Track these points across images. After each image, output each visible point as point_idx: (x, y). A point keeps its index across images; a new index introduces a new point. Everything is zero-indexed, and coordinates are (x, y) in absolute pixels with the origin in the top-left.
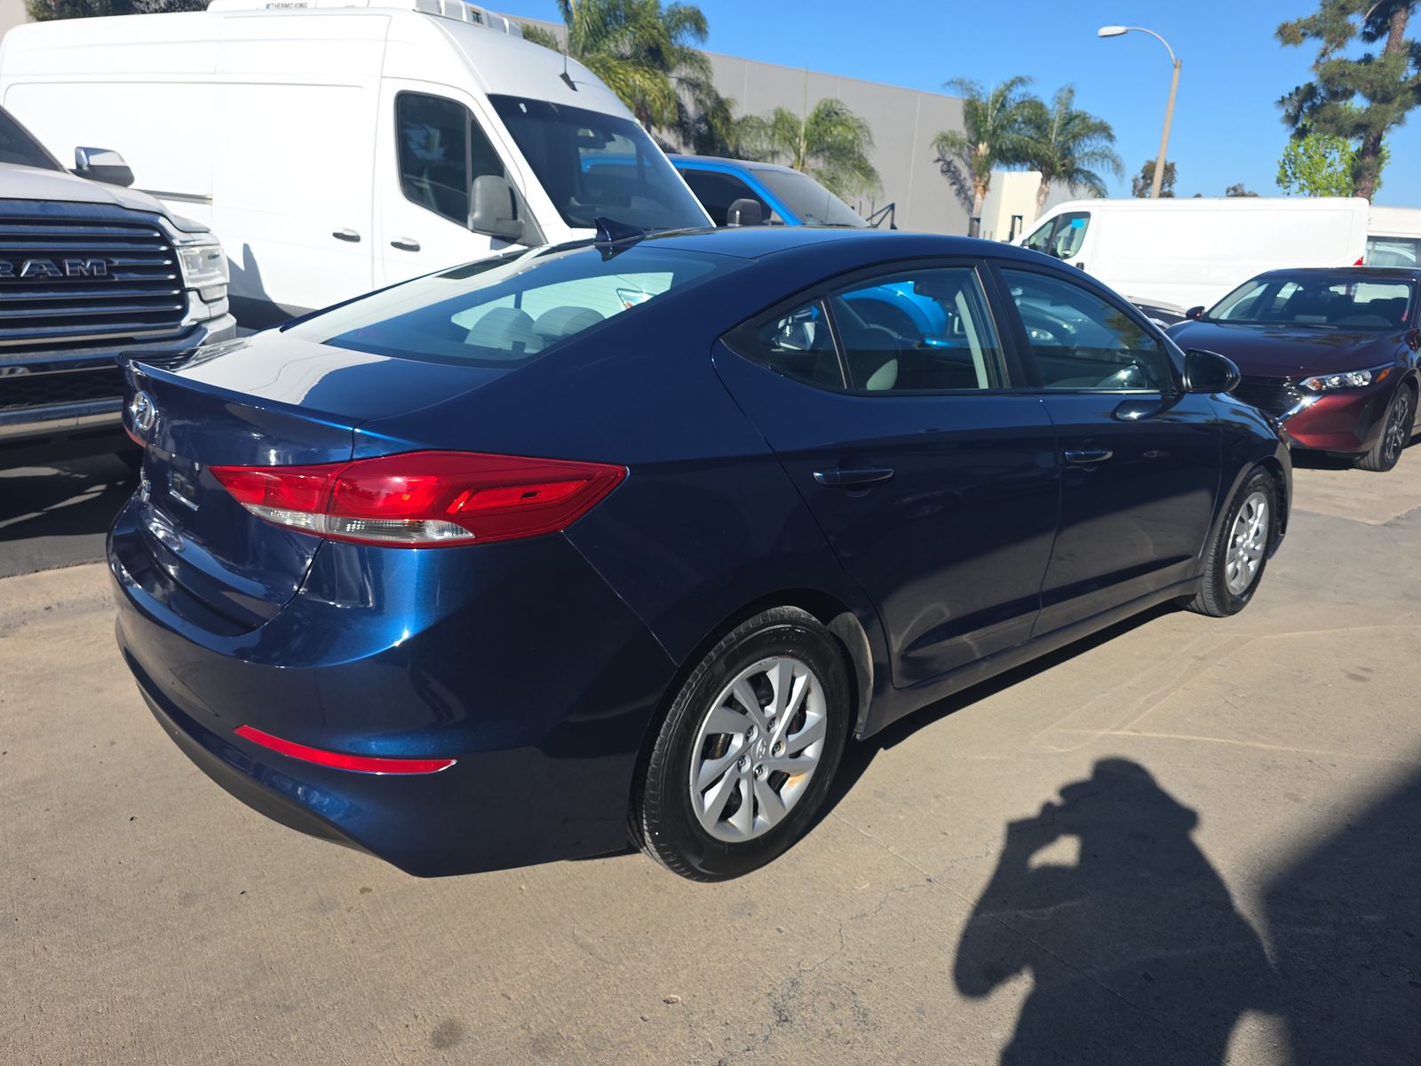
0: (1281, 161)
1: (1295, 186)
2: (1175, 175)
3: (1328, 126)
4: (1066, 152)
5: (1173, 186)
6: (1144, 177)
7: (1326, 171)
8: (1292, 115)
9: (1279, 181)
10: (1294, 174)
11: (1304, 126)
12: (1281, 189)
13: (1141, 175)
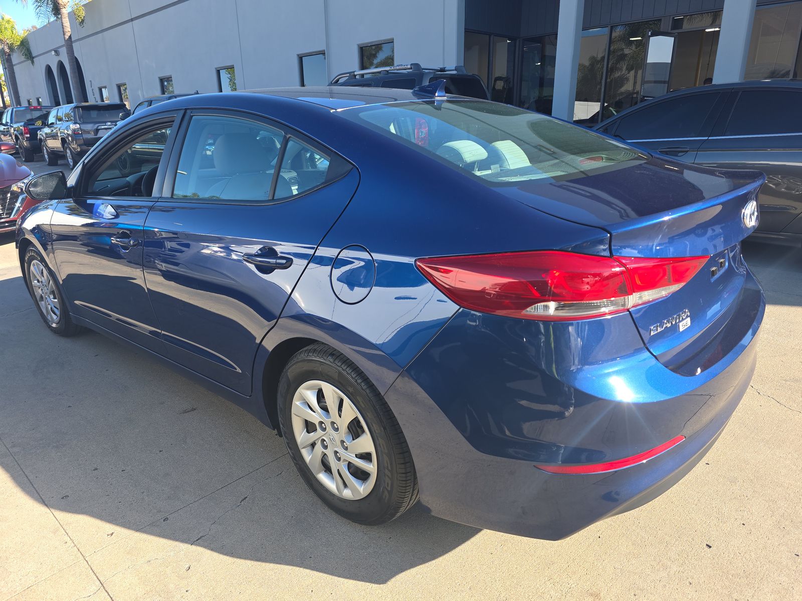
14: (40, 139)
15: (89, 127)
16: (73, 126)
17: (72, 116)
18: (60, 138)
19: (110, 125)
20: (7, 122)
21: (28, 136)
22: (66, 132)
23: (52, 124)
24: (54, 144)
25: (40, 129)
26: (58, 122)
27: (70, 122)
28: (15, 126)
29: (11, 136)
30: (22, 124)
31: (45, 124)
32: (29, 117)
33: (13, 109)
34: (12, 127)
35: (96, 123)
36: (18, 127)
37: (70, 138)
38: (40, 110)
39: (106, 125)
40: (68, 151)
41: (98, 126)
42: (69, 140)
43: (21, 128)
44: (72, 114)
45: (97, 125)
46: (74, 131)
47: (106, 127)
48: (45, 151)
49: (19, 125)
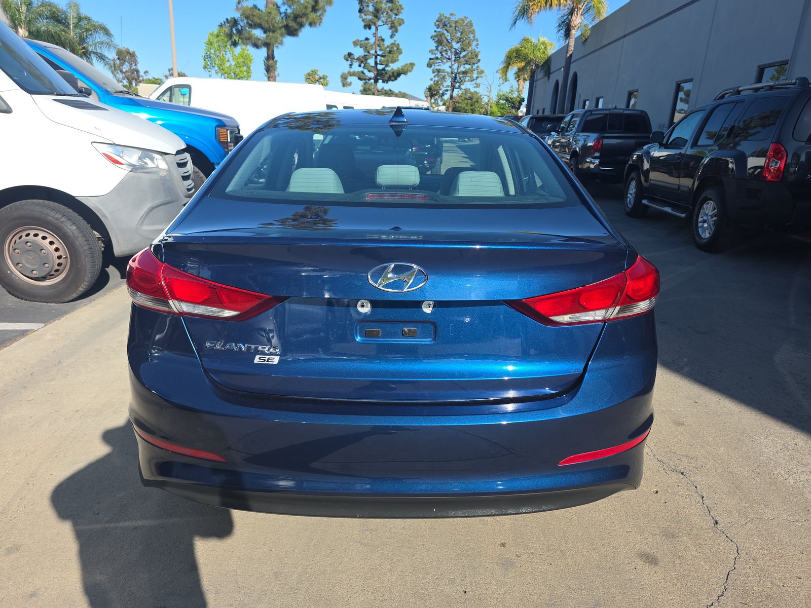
0: (204, 56)
1: (213, 72)
2: (137, 59)
3: (248, 41)
4: (82, 40)
5: (138, 65)
6: (118, 59)
7: (227, 64)
8: (228, 33)
9: (205, 67)
10: (211, 64)
11: (235, 40)
12: (207, 73)
13: (117, 57)
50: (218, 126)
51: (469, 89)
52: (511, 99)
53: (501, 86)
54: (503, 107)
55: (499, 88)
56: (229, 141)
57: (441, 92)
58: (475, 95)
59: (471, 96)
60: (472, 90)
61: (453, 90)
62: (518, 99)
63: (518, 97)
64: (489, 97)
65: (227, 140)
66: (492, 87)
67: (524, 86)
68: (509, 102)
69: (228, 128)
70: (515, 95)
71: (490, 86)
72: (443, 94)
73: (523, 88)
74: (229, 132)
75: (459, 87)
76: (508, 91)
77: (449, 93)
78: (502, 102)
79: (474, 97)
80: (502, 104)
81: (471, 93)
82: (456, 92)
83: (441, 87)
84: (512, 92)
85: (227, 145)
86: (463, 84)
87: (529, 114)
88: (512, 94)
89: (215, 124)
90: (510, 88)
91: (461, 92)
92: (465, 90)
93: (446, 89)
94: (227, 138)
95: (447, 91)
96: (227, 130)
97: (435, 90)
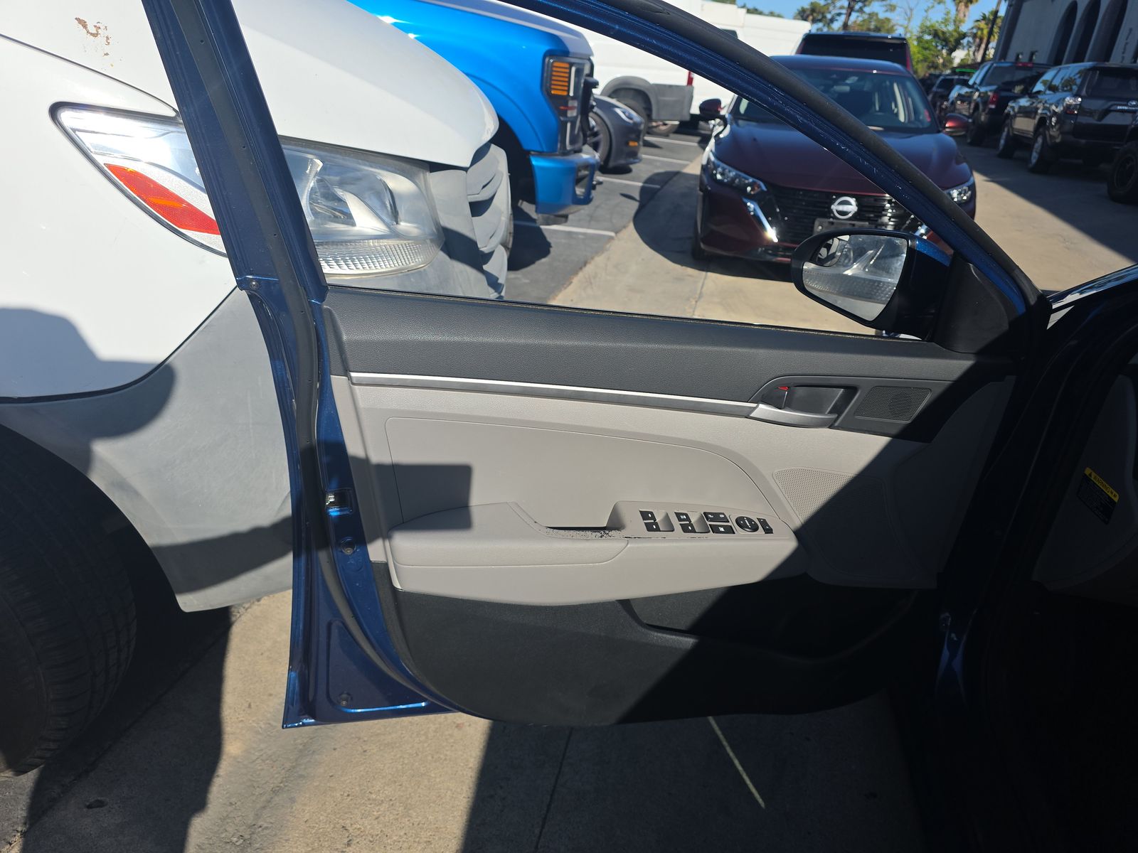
14: (1008, 114)
15: (1098, 104)
16: (1069, 100)
17: (1076, 84)
18: (1038, 117)
19: (1134, 106)
20: (975, 83)
21: (993, 106)
22: (1053, 107)
23: (1039, 92)
24: (1024, 125)
25: (1015, 98)
26: (1048, 92)
27: (1067, 93)
28: (983, 89)
29: (970, 103)
30: (994, 87)
31: (1027, 92)
32: (1007, 78)
33: (992, 64)
34: (978, 90)
35: (1109, 99)
36: (986, 93)
37: (1054, 119)
38: (1030, 69)
39: (1126, 105)
40: (1040, 140)
41: (1112, 105)
42: (1051, 121)
43: (989, 93)
44: (1078, 81)
45: (1110, 103)
46: (1069, 107)
47: (1126, 108)
48: (1005, 134)
49: (988, 90)
50: (549, 54)
51: (877, 14)
52: (944, 33)
53: (930, 11)
54: (927, 45)
55: (925, 14)
56: (571, 94)
57: (829, 16)
58: (885, 25)
59: (879, 26)
60: (882, 16)
61: (850, 15)
62: (956, 35)
63: (955, 31)
64: (906, 28)
65: (568, 91)
66: (914, 12)
67: (967, 14)
68: (939, 38)
69: (573, 60)
70: (951, 28)
71: (911, 10)
72: (832, 20)
73: (965, 16)
74: (573, 69)
75: (861, 10)
76: (940, 20)
77: (843, 18)
78: (927, 37)
79: (884, 27)
80: (927, 42)
81: (878, 20)
82: (854, 16)
83: (831, 8)
84: (946, 21)
85: (566, 105)
86: (869, 5)
87: (1082, 61)
88: (946, 26)
89: (544, 47)
90: (944, 16)
91: (860, 19)
92: (870, 14)
93: (838, 11)
94: (569, 87)
95: (839, 14)
96: (571, 65)
97: (819, 12)
